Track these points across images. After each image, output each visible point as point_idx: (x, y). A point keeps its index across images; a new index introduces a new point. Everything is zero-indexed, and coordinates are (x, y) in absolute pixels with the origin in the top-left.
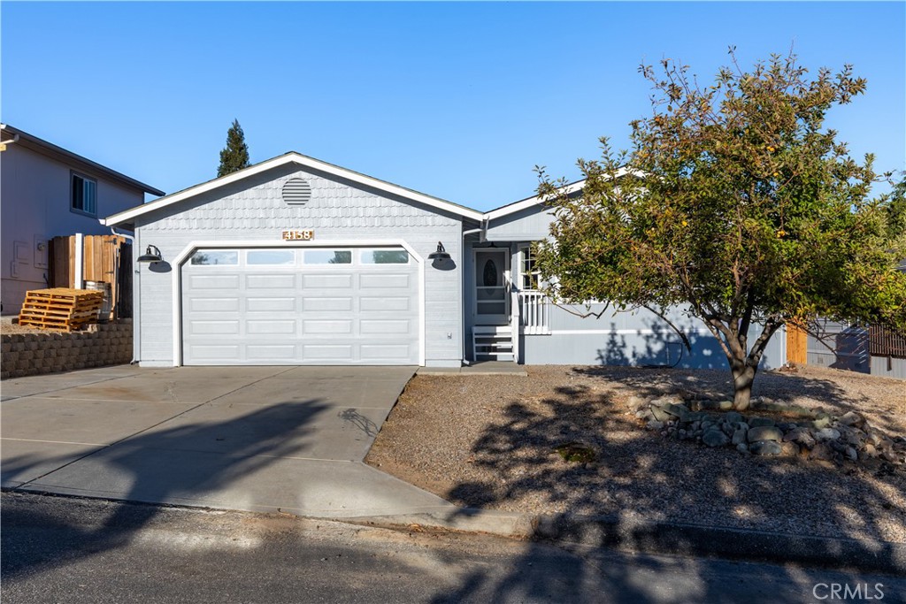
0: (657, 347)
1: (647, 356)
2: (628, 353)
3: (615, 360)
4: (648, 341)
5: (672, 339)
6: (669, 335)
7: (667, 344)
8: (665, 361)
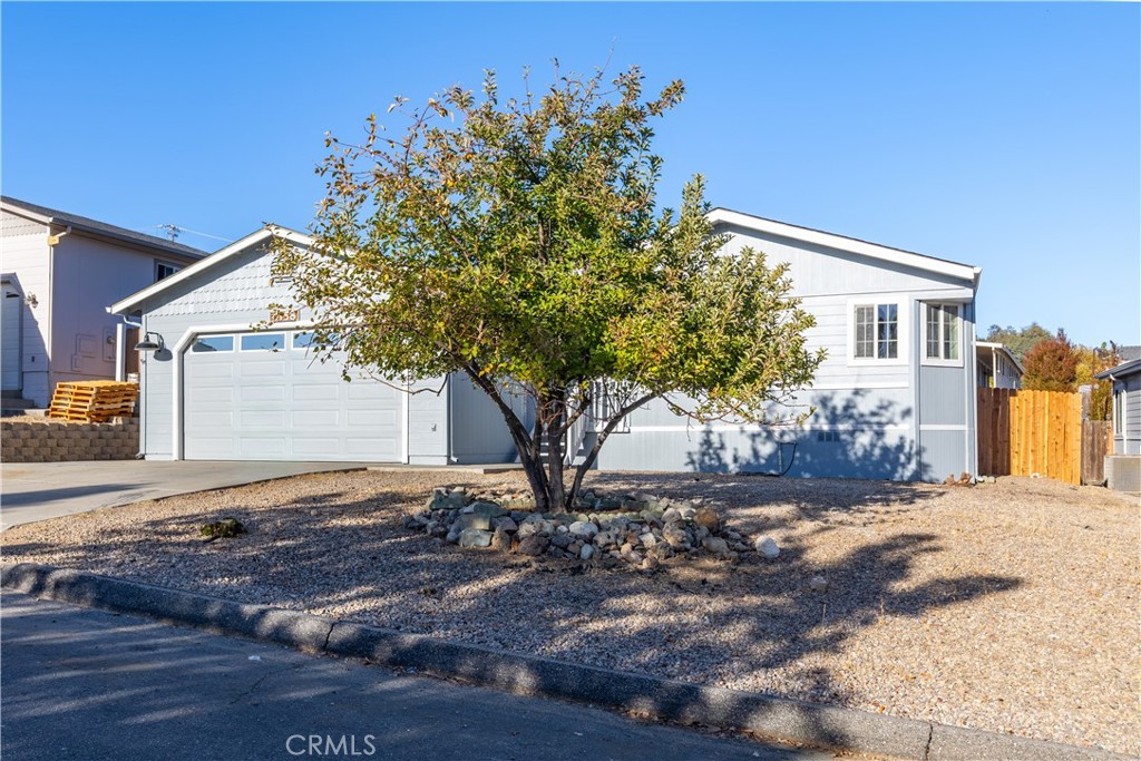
0: (766, 449)
1: (752, 461)
2: (727, 457)
3: (710, 466)
4: (753, 440)
5: (787, 439)
6: (782, 434)
7: (781, 445)
8: (776, 469)
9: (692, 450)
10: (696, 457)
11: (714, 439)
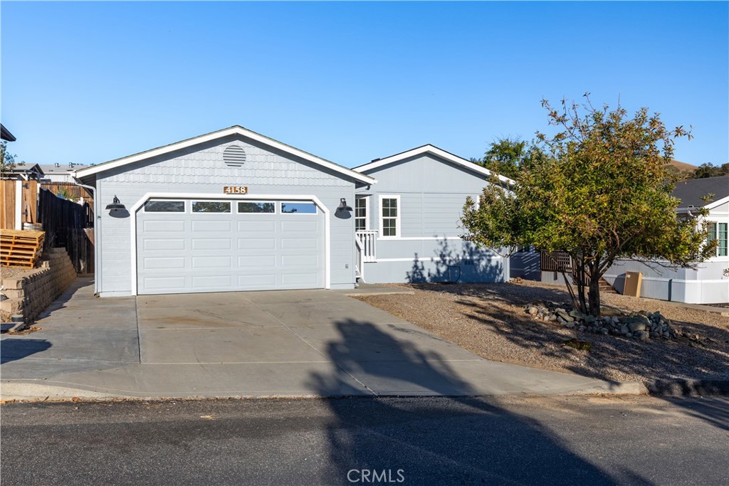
0: (443, 269)
1: (437, 275)
2: (425, 274)
3: (417, 279)
4: (437, 265)
5: (452, 264)
6: (450, 261)
7: (449, 267)
8: (448, 278)
9: (408, 271)
10: (410, 275)
11: (419, 264)
